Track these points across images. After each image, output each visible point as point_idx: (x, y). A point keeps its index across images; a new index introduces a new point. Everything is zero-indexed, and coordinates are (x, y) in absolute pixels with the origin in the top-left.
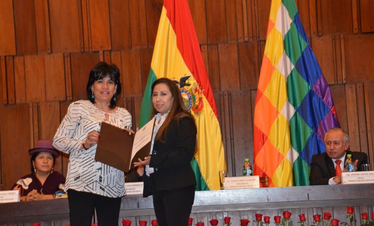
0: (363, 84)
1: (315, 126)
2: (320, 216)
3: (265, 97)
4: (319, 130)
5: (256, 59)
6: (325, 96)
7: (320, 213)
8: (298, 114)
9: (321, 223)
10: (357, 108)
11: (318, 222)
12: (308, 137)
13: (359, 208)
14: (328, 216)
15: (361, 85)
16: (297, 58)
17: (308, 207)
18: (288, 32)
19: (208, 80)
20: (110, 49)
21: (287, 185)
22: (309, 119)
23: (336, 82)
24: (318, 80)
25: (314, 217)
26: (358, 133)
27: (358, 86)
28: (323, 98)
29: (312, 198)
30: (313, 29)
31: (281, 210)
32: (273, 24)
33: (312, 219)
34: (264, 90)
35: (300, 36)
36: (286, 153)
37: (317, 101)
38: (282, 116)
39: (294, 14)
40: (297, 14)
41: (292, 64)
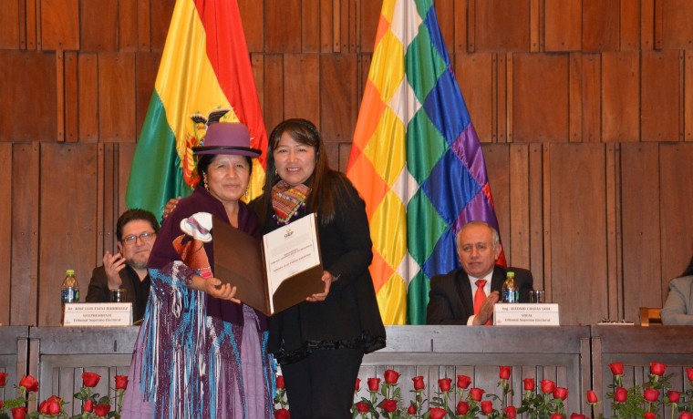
0: (542, 145)
1: (451, 218)
2: (451, 380)
3: (366, 158)
4: (458, 226)
5: (353, 87)
6: (474, 163)
7: (450, 376)
8: (422, 192)
9: (452, 394)
10: (529, 190)
11: (445, 393)
12: (437, 240)
13: (521, 370)
14: (464, 382)
15: (539, 147)
16: (428, 92)
17: (430, 363)
18: (413, 42)
19: (261, 120)
20: (78, 48)
21: (396, 322)
22: (443, 203)
23: (494, 139)
24: (463, 133)
25: (440, 381)
26: (527, 236)
27: (532, 150)
28: (469, 167)
29: (438, 348)
30: (460, 38)
31: (381, 367)
32: (388, 25)
33: (437, 386)
34: (364, 146)
35: (434, 50)
36: (397, 265)
37: (459, 171)
38: (394, 195)
39: (426, 9)
40: (431, 9)
41: (417, 100)
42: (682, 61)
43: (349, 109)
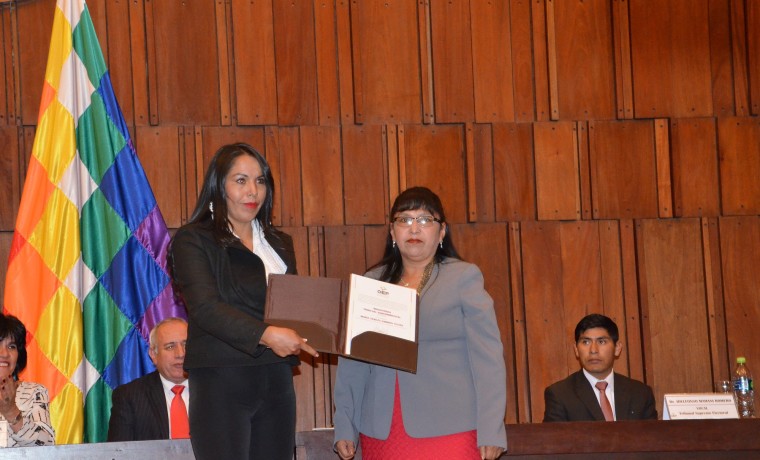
1: (137, 315)
3: (31, 246)
4: (144, 325)
5: (13, 165)
6: (161, 252)
8: (101, 286)
12: (120, 341)
16: (103, 174)
18: (85, 113)
21: (70, 442)
22: (125, 298)
24: (148, 218)
28: (156, 257)
30: (140, 109)
32: (54, 93)
34: (29, 233)
35: (111, 122)
36: (72, 372)
37: (144, 263)
38: (67, 290)
39: (98, 76)
40: (104, 76)
41: (92, 180)
42: (384, 136)
43: (10, 191)
